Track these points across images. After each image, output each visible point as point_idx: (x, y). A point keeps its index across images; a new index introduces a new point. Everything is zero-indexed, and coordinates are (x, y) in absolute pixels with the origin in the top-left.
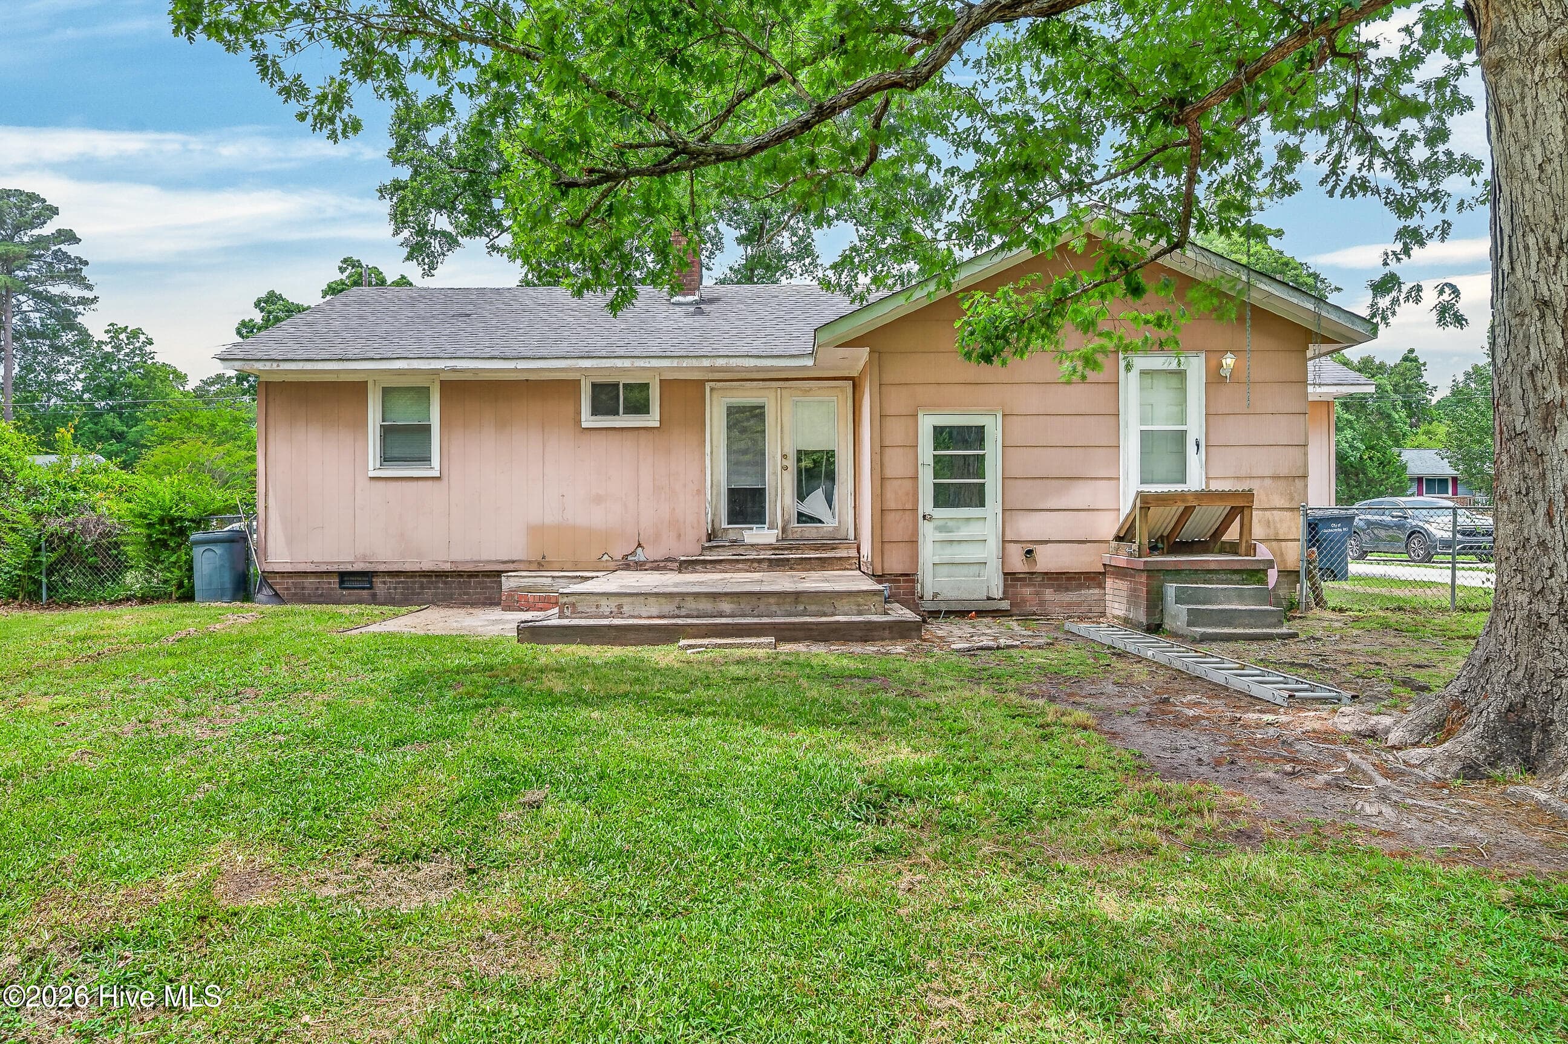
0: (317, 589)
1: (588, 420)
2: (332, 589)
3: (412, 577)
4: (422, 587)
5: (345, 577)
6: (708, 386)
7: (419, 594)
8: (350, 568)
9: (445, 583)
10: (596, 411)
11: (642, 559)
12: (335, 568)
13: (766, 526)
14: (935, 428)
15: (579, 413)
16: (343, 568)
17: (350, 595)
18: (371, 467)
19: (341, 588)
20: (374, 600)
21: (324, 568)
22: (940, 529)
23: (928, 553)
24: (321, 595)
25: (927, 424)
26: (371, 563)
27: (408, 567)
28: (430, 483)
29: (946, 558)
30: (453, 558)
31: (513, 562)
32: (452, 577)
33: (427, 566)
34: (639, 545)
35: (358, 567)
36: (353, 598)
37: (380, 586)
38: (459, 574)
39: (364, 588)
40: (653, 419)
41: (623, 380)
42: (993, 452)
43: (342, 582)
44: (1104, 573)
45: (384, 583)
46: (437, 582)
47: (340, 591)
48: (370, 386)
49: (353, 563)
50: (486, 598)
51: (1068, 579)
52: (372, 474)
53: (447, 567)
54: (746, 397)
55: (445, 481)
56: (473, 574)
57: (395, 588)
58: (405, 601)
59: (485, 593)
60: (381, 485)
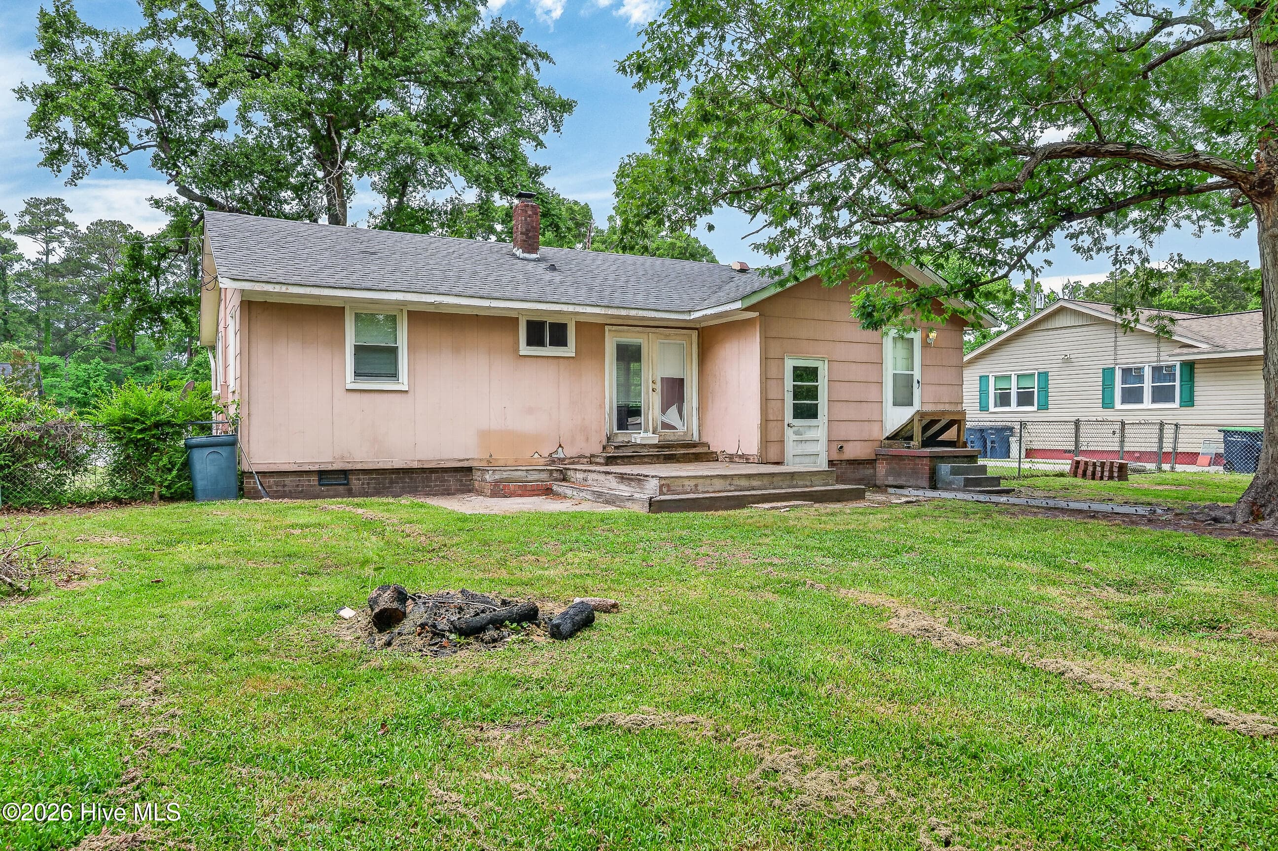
0: (297, 486)
1: (525, 350)
2: (311, 486)
3: (382, 474)
4: (391, 482)
5: (322, 474)
6: (607, 328)
7: (389, 488)
8: (330, 468)
9: (411, 478)
10: (530, 343)
11: (562, 456)
12: (316, 468)
13: (642, 432)
14: (794, 367)
15: (517, 343)
16: (323, 467)
17: (328, 490)
18: (348, 381)
19: (320, 485)
20: (350, 494)
21: (306, 468)
22: (796, 433)
23: (791, 449)
24: (302, 491)
25: (790, 364)
26: (349, 462)
27: (381, 466)
28: (399, 395)
29: (799, 452)
30: (418, 458)
31: (468, 460)
32: (417, 473)
33: (397, 466)
34: (560, 446)
35: (336, 467)
36: (331, 493)
37: (355, 483)
38: (423, 470)
39: (340, 485)
40: (569, 351)
41: (549, 320)
42: (822, 384)
43: (320, 480)
44: (875, 460)
45: (359, 479)
46: (404, 478)
47: (319, 487)
48: (347, 312)
49: (332, 463)
50: (445, 490)
51: (859, 464)
52: (349, 387)
53: (415, 465)
54: (630, 338)
55: (411, 393)
56: (433, 471)
57: (368, 484)
58: (378, 493)
59: (443, 485)
60: (357, 396)
